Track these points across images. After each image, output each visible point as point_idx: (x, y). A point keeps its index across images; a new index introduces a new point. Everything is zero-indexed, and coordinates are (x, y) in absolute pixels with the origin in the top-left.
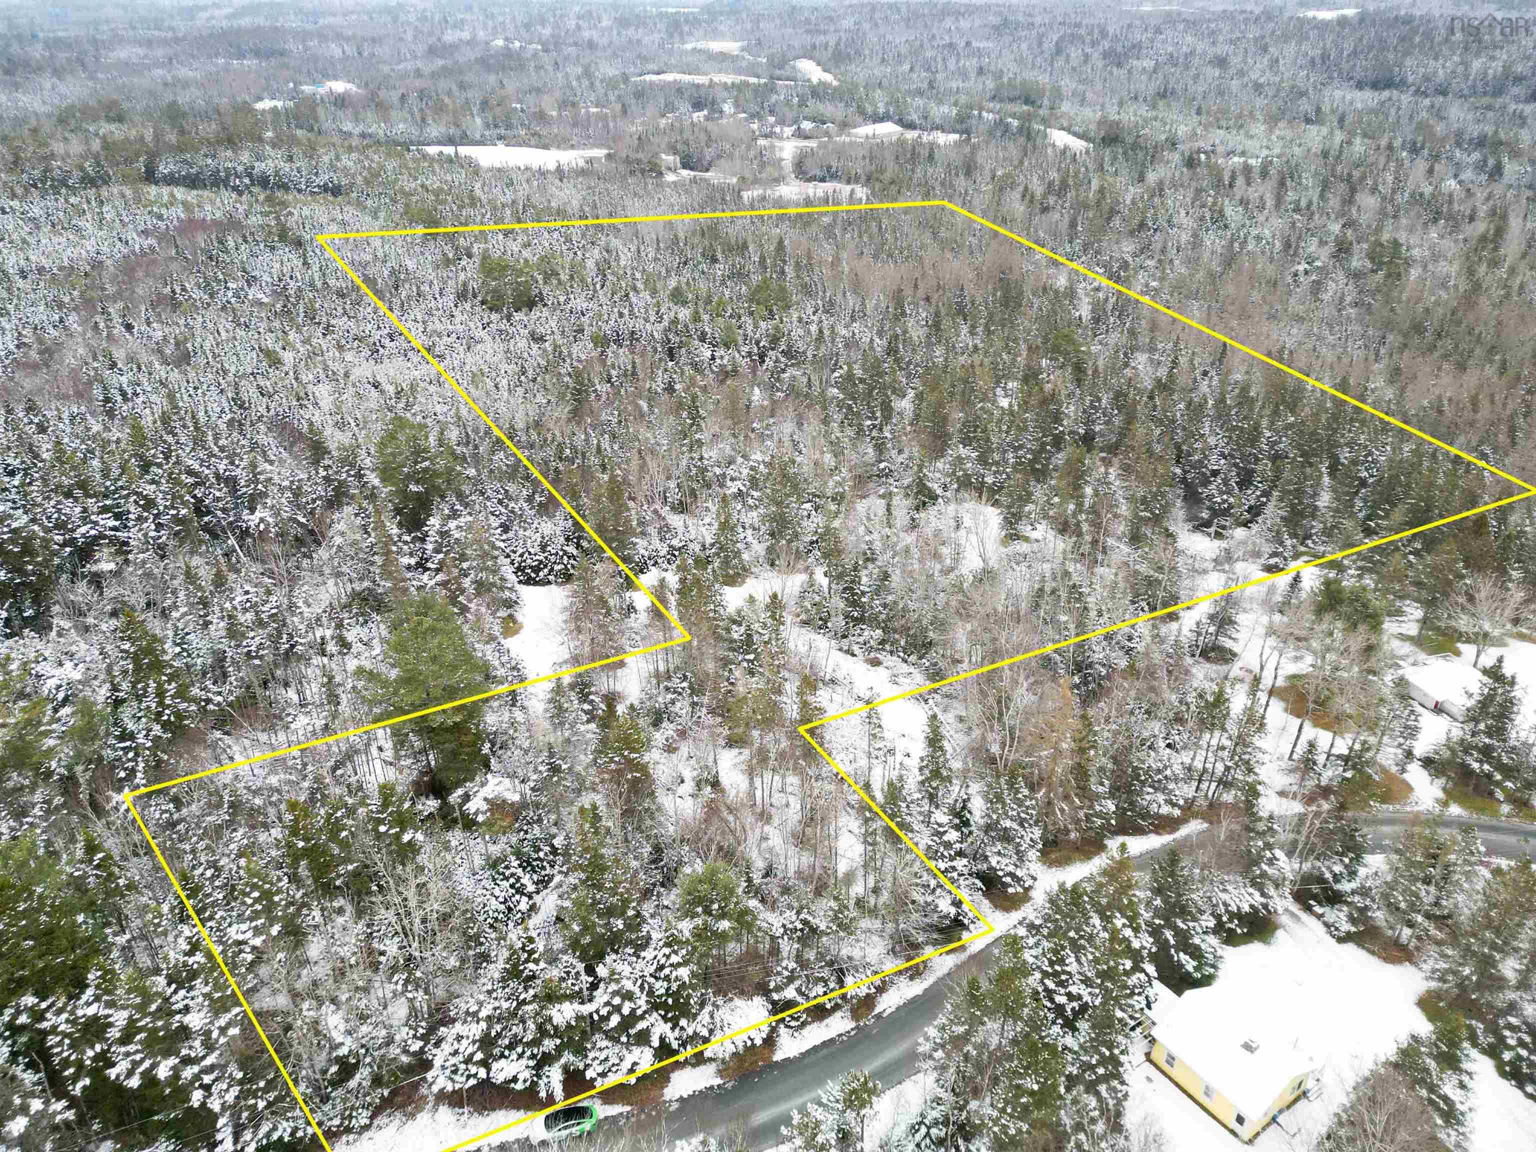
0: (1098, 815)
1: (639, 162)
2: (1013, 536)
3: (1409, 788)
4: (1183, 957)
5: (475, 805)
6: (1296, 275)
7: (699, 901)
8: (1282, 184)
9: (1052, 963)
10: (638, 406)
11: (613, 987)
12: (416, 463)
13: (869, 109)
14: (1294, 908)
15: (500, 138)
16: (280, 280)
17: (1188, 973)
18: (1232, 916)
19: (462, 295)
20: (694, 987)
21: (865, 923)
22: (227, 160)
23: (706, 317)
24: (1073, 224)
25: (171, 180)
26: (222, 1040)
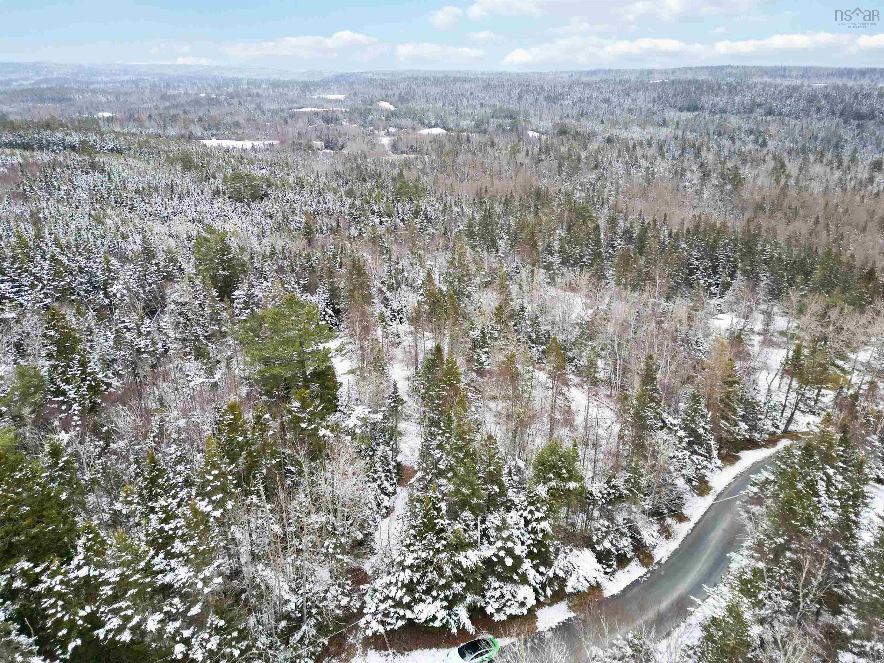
1: (300, 144)
7: (549, 469)
12: (223, 255)
13: (426, 122)
15: (213, 135)
16: (95, 187)
19: (216, 193)
24: (560, 166)
26: (206, 590)
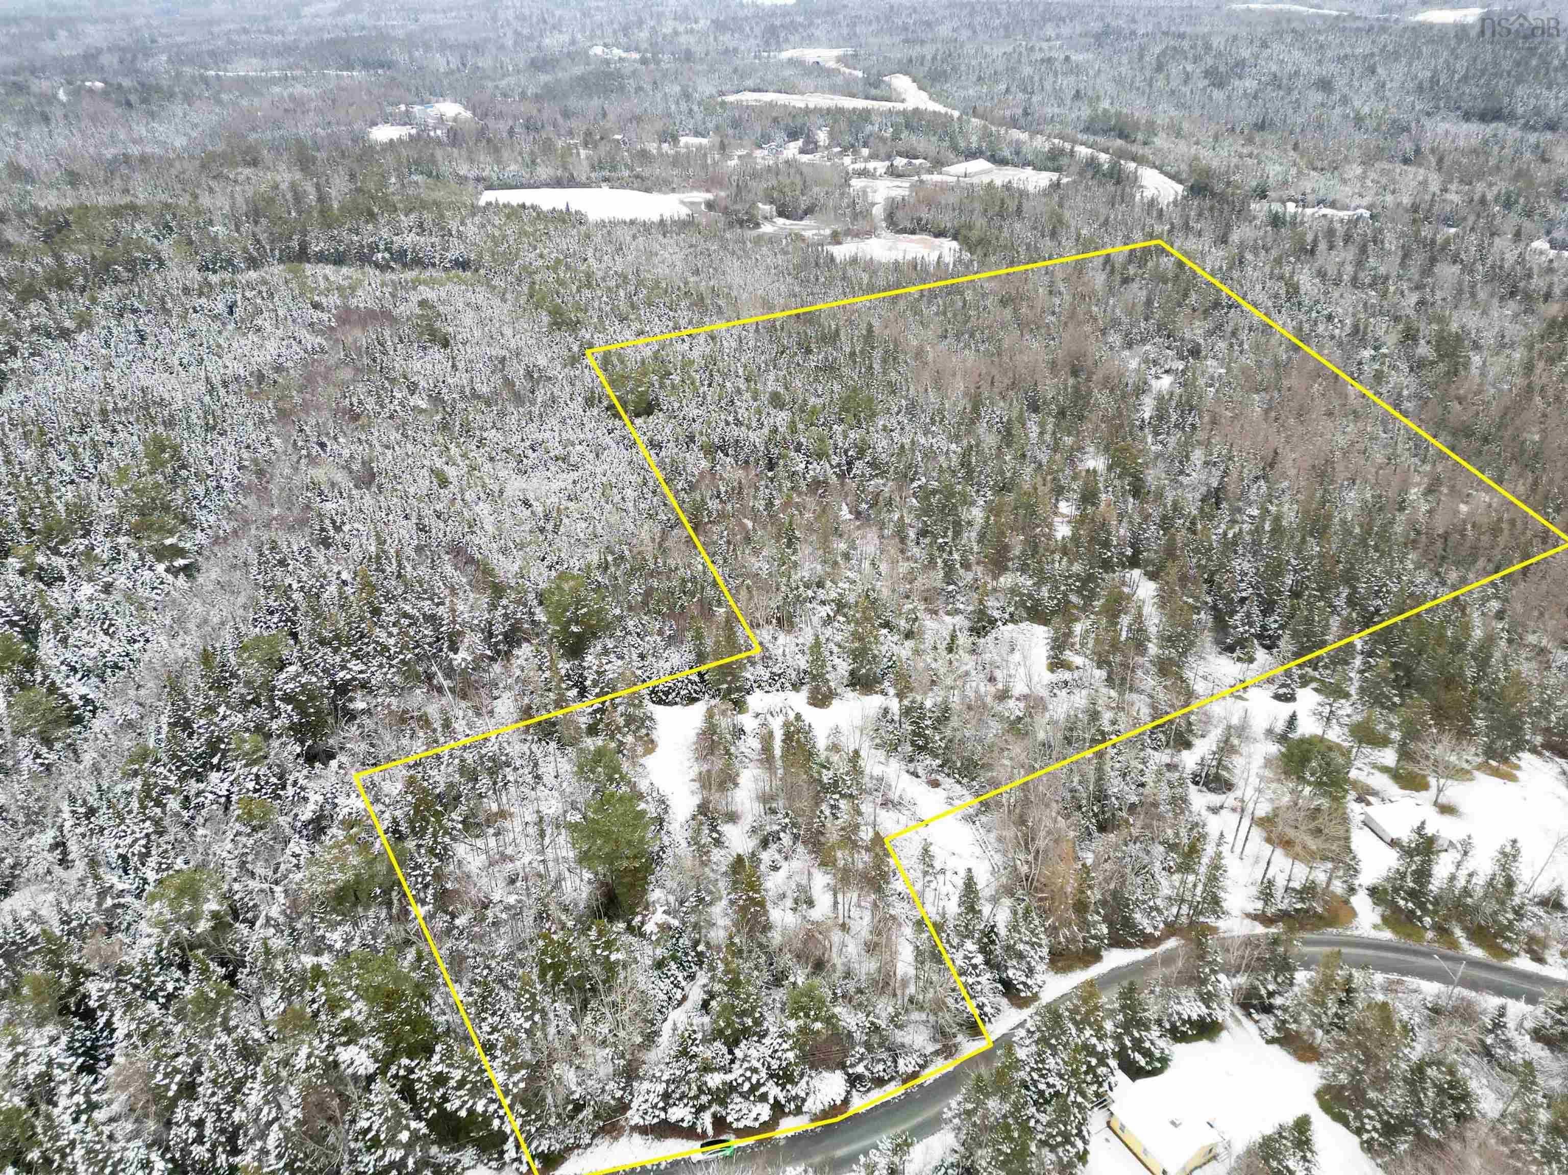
0: (1094, 937)
1: (736, 212)
2: (1056, 664)
3: (1353, 914)
4: (1138, 1057)
5: (649, 927)
6: (1360, 363)
7: (802, 1009)
8: (1363, 250)
9: (1036, 1062)
10: (743, 526)
11: (746, 1065)
12: (577, 609)
13: (962, 145)
14: (1239, 1013)
15: (606, 180)
17: (1142, 1068)
18: (1184, 1022)
19: (589, 400)
20: (796, 1064)
21: (915, 1016)
22: (368, 234)
23: (801, 426)
25: (321, 258)
